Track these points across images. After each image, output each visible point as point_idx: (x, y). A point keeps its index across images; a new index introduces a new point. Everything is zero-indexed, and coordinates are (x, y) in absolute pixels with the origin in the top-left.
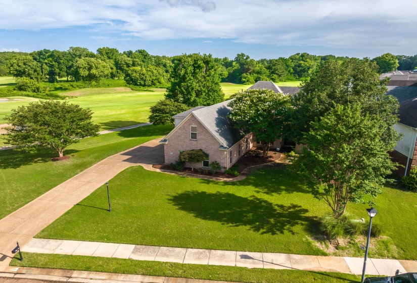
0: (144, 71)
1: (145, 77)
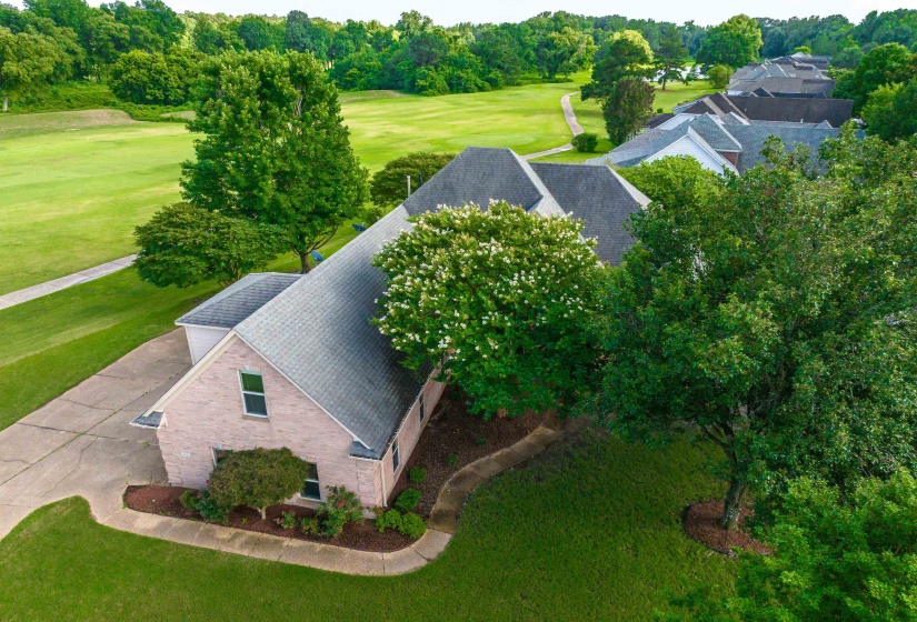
0: (162, 64)
1: (166, 79)
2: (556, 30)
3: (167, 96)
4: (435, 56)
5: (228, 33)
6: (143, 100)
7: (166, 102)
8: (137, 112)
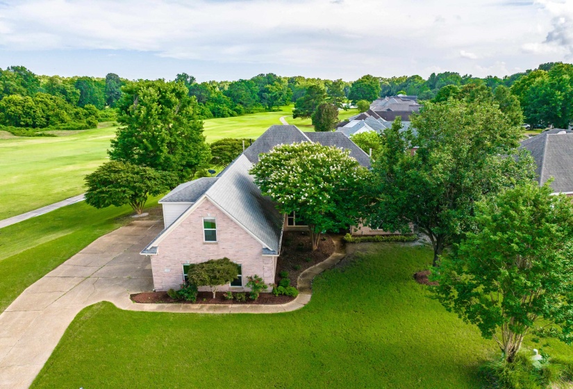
0: (31, 103)
1: (34, 112)
2: (269, 83)
3: (34, 123)
4: (203, 96)
5: (69, 86)
6: (18, 125)
7: (34, 126)
8: (17, 132)
